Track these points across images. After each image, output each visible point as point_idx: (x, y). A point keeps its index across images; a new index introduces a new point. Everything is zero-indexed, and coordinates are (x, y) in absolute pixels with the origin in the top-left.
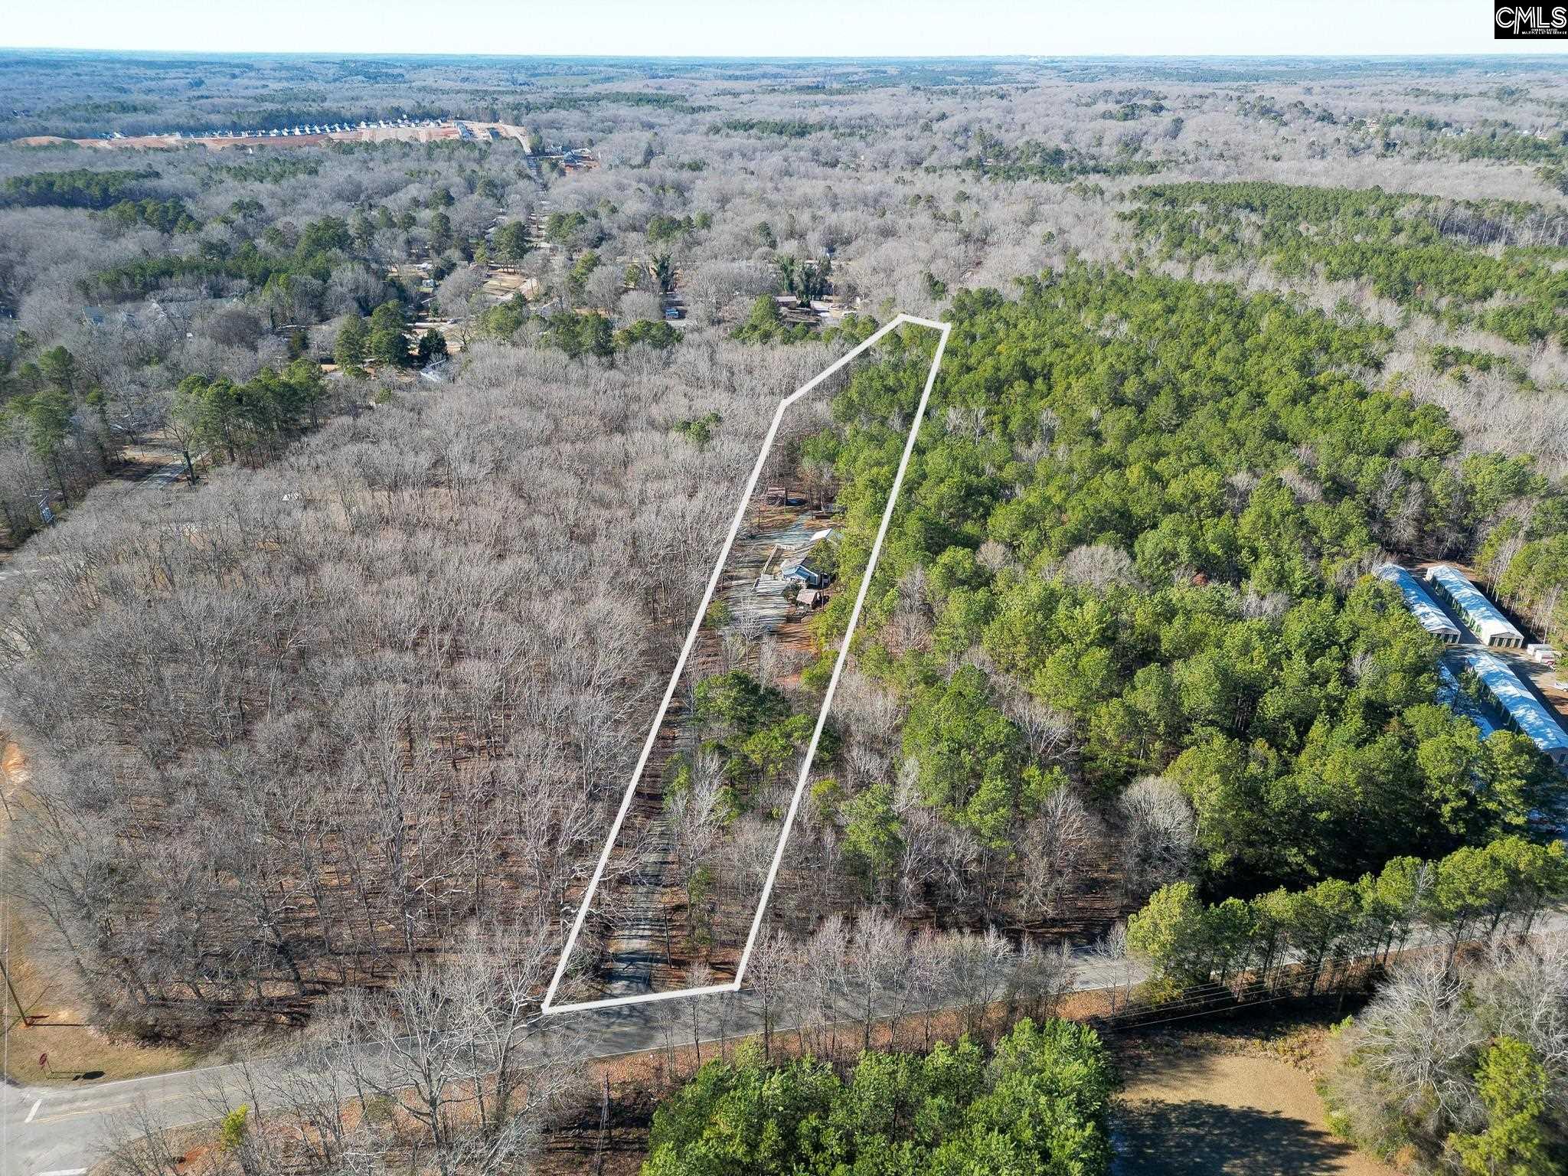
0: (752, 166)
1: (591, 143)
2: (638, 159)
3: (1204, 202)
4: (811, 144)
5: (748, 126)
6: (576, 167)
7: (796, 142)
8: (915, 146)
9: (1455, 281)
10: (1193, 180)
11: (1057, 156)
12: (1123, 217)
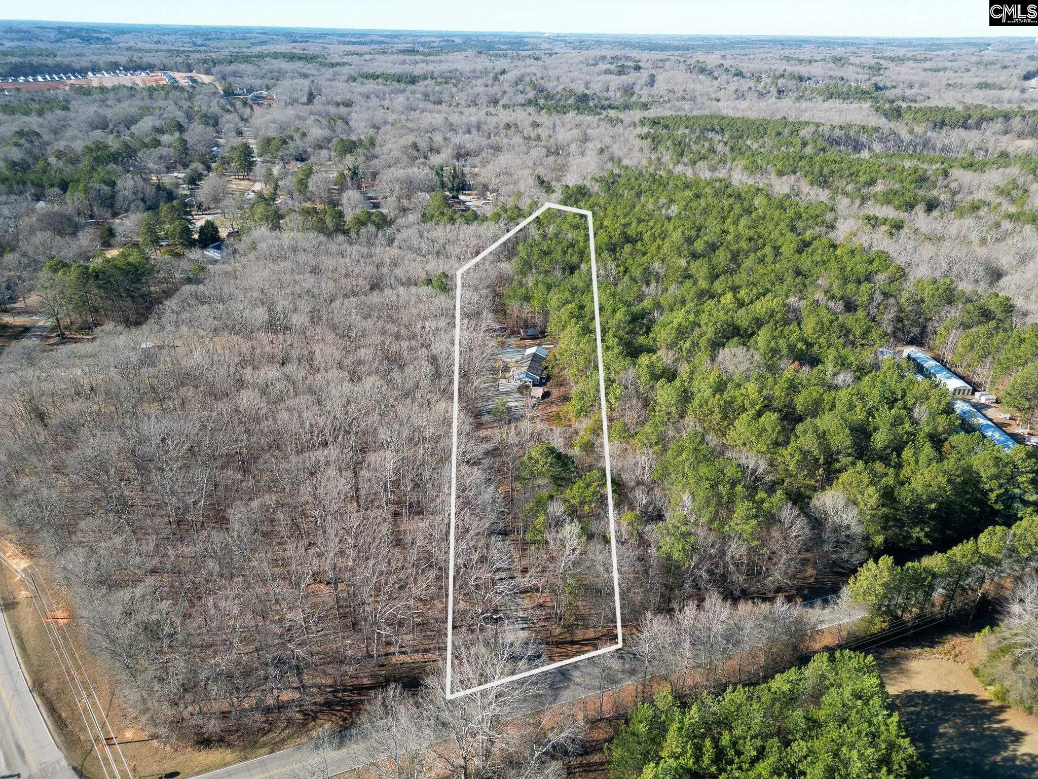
0: (386, 103)
1: (268, 88)
2: (304, 99)
3: (687, 127)
4: (422, 89)
5: (375, 77)
6: (259, 104)
7: (411, 87)
8: (492, 91)
9: (852, 175)
10: (674, 113)
11: (584, 98)
12: (641, 137)
